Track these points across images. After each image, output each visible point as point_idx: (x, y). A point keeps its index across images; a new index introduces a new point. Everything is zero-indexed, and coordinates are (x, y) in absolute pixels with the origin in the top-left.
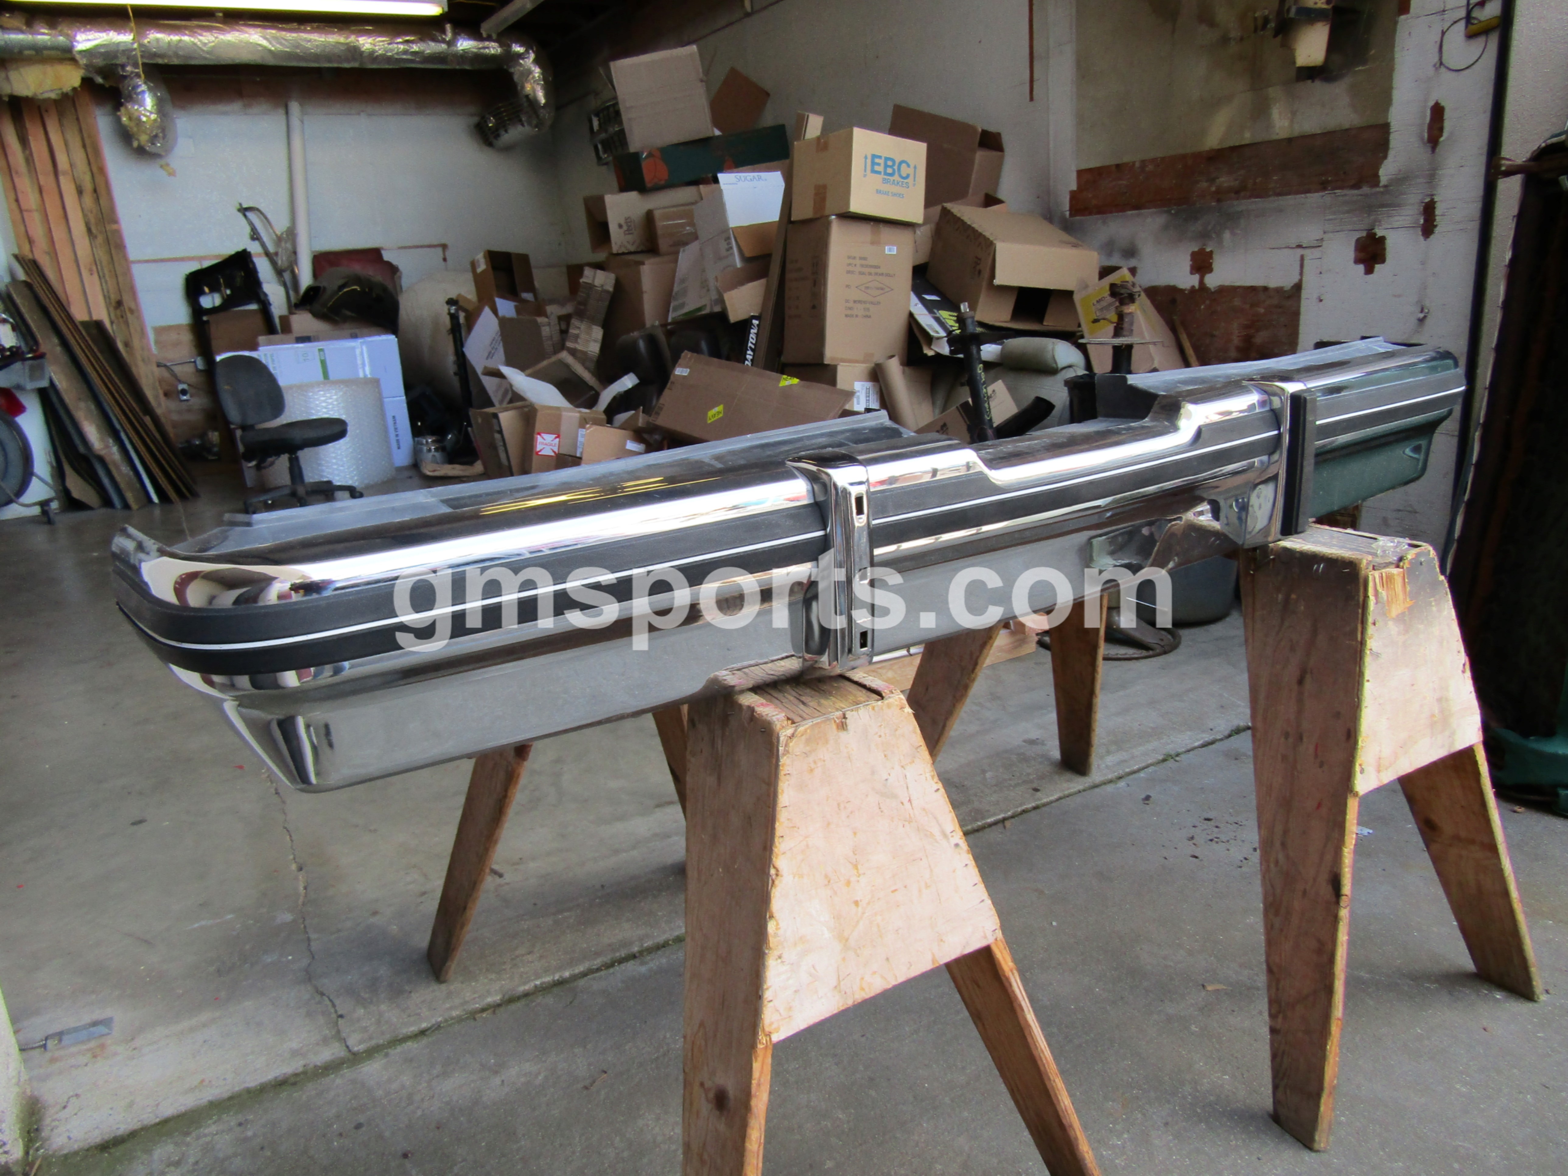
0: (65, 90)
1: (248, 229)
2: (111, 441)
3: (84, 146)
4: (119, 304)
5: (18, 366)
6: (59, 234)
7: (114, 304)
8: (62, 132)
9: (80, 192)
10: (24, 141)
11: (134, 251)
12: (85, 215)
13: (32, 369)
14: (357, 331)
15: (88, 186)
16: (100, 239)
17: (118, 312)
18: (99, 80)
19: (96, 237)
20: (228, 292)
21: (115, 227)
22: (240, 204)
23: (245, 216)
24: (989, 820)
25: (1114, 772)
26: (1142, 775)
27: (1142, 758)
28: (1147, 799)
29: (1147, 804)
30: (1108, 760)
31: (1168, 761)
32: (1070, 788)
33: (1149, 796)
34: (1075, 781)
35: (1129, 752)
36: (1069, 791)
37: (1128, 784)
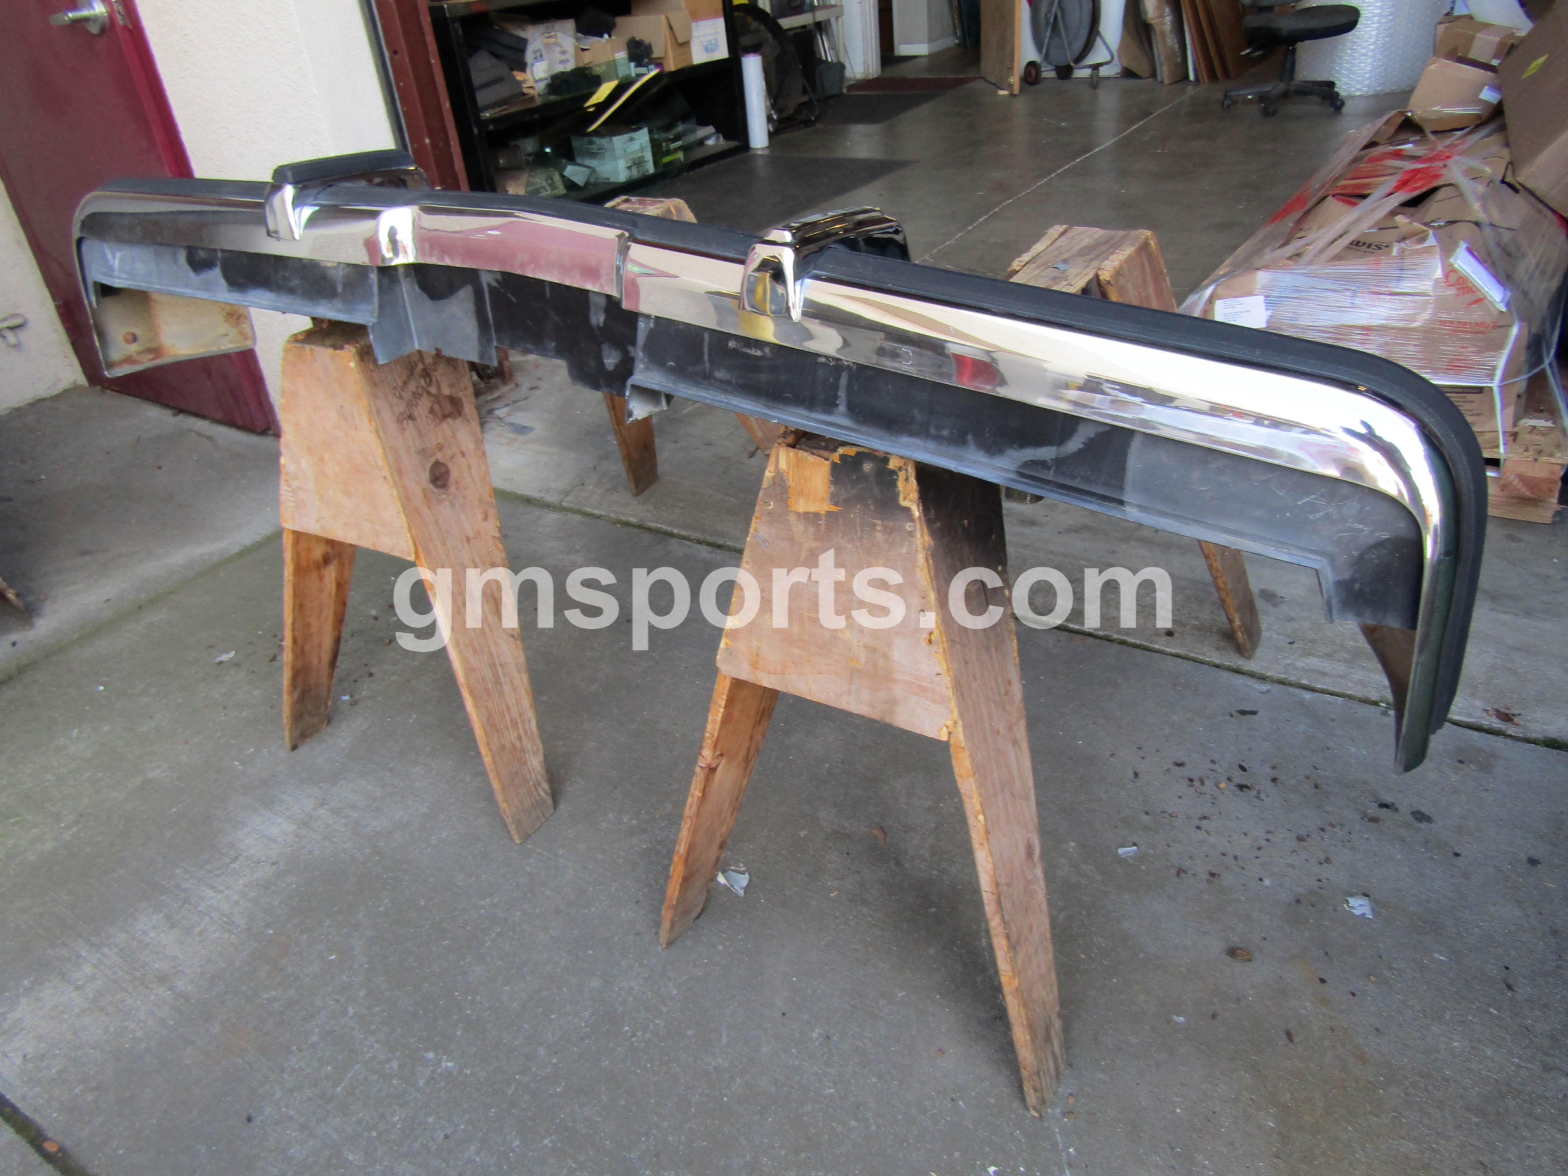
2: (1167, 10)
25: (1284, 673)
26: (1308, 696)
27: (1350, 684)
28: (1243, 713)
29: (1232, 716)
30: (1306, 661)
31: (1373, 707)
32: (1203, 654)
33: (1254, 713)
34: (1223, 653)
35: (1351, 671)
36: (1197, 656)
37: (1268, 691)
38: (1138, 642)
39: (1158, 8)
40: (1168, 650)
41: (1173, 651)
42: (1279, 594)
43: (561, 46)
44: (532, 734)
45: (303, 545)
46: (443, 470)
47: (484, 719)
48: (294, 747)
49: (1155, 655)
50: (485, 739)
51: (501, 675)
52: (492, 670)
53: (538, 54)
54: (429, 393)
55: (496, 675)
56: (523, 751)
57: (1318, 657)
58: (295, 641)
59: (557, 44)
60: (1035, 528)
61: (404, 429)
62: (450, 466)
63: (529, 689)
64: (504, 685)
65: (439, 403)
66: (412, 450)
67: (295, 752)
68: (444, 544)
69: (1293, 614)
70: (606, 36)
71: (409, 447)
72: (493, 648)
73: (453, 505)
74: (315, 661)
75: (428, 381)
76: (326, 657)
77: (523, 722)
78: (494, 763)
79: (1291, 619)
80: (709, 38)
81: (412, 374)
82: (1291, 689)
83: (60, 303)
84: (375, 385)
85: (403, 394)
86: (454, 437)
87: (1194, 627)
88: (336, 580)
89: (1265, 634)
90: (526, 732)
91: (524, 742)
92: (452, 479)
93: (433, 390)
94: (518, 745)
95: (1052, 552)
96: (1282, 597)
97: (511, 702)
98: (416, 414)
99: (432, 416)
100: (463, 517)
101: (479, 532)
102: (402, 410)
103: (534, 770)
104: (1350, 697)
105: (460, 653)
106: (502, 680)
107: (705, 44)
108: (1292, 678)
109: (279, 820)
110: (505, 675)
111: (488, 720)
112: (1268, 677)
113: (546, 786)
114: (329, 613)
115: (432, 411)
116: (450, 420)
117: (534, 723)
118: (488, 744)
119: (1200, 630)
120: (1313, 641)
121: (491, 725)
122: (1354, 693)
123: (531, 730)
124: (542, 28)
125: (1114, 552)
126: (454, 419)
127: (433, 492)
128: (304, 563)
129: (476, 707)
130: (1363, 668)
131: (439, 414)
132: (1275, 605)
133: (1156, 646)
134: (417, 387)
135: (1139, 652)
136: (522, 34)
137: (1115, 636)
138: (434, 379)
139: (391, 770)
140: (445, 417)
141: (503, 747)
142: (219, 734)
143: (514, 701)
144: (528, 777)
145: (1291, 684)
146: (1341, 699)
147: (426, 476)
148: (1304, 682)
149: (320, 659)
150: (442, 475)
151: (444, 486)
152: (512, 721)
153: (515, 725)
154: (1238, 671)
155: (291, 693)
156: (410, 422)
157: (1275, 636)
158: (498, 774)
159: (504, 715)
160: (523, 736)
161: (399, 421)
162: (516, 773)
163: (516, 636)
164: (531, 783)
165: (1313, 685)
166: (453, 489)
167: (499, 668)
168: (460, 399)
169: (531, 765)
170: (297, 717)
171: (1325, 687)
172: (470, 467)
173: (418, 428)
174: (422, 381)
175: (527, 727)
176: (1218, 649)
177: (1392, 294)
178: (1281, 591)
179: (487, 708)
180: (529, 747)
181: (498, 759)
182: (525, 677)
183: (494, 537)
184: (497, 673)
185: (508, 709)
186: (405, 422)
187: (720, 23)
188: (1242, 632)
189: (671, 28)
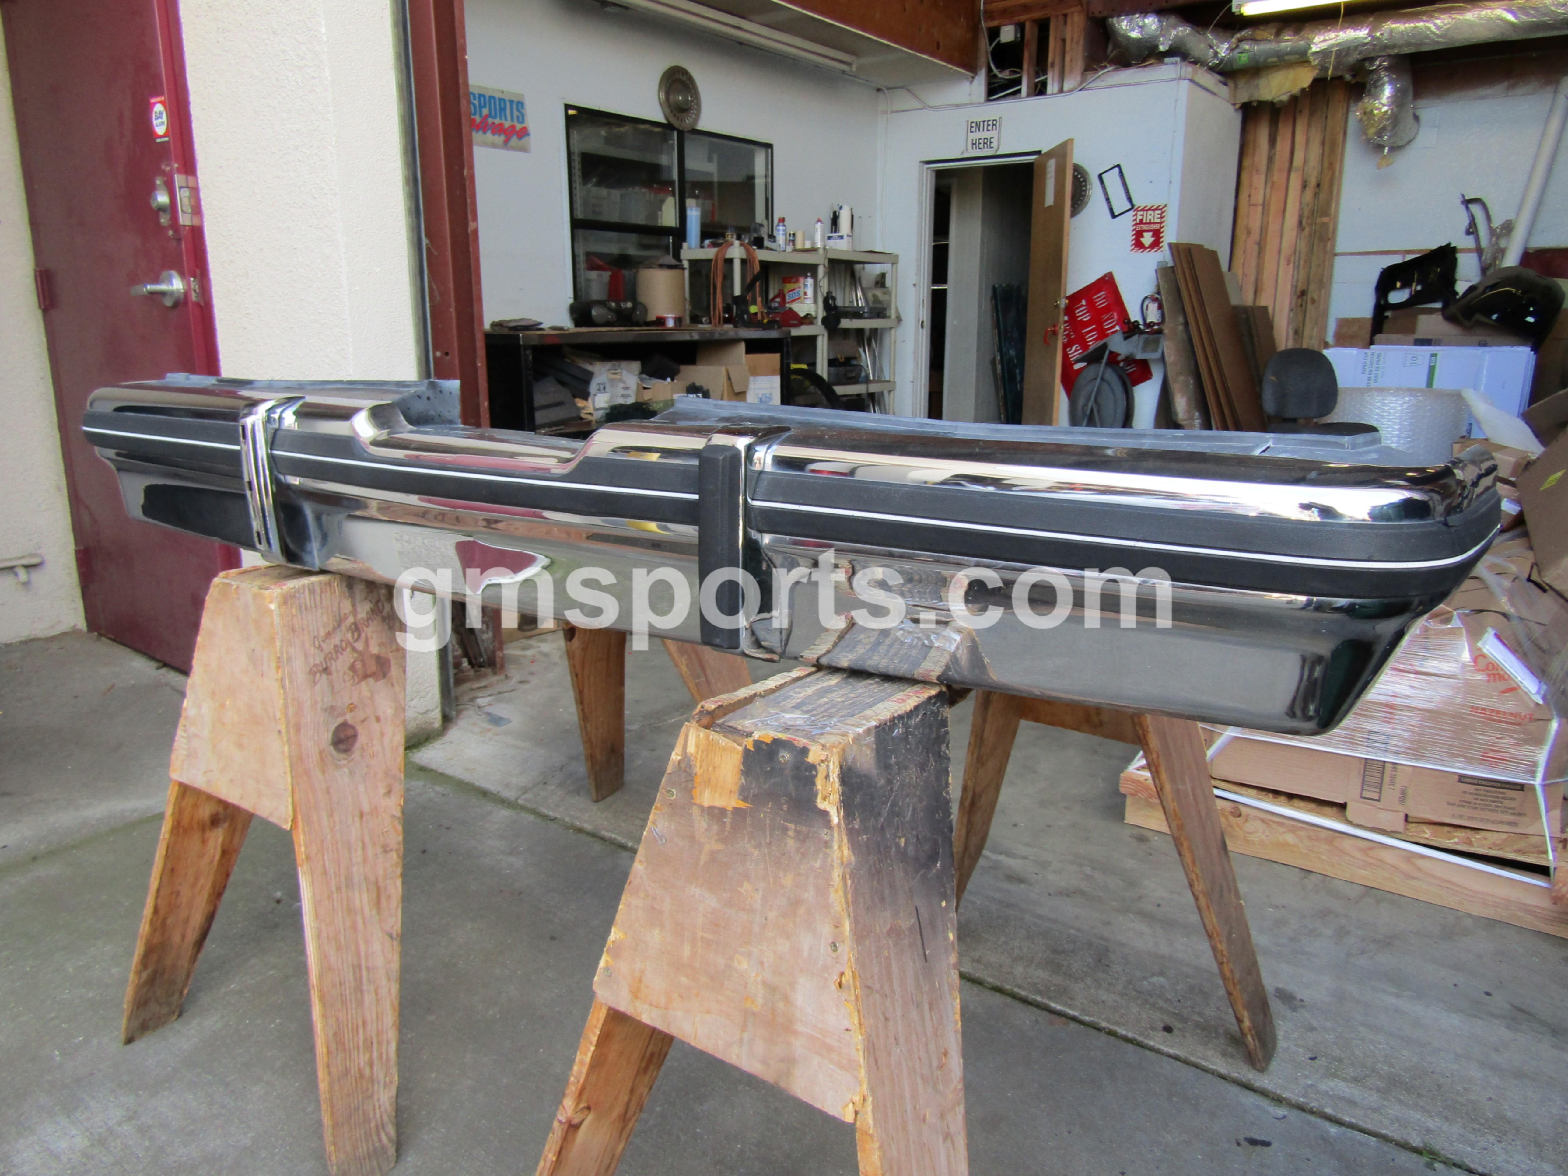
0: (1293, 92)
1: (1466, 222)
2: (1197, 414)
3: (1323, 143)
4: (1303, 293)
5: (1135, 338)
6: (1273, 228)
7: (1298, 293)
8: (1307, 132)
9: (1304, 186)
10: (1272, 141)
11: (1341, 244)
12: (1301, 209)
13: (1146, 343)
14: (1489, 339)
15: (1313, 182)
16: (1307, 231)
17: (1300, 301)
18: (1348, 77)
19: (1303, 229)
20: (1419, 288)
21: (1325, 219)
22: (1463, 196)
23: (1467, 208)
24: (1053, 1005)
25: (1304, 1096)
26: (1333, 1130)
27: (1385, 1121)
28: (1253, 1142)
29: (1239, 1144)
30: (1332, 1084)
31: (1415, 1155)
32: (1206, 1059)
33: (1266, 1144)
34: (1230, 1060)
35: (1385, 1103)
36: (1199, 1061)
37: (1284, 1117)
38: (1130, 1035)
39: (1189, 411)
40: (1165, 1049)
41: (1171, 1051)
42: (1299, 997)
43: (624, 382)
44: (388, 1060)
45: (189, 801)
46: (350, 732)
47: (331, 1033)
48: (129, 1040)
49: (1148, 1052)
50: (326, 1059)
51: (365, 981)
52: (354, 973)
53: (602, 387)
54: (354, 649)
55: (359, 980)
56: (372, 1080)
57: (1345, 1080)
58: (156, 911)
59: (621, 380)
60: (1022, 886)
61: (315, 683)
62: (360, 729)
63: (396, 1003)
64: (366, 994)
65: (363, 661)
66: (319, 705)
67: (129, 1047)
68: (331, 815)
69: (1315, 1024)
70: (669, 380)
71: (316, 703)
72: (362, 947)
73: (352, 773)
74: (177, 938)
75: (356, 636)
76: (192, 935)
77: (380, 1043)
78: (331, 1090)
79: (1312, 1029)
80: (765, 392)
81: (339, 626)
82: (1313, 1118)
83: (82, 548)
84: (294, 630)
85: (323, 645)
86: (372, 698)
87: (1198, 1025)
88: (222, 846)
89: (1282, 1044)
90: (381, 1056)
91: (375, 1069)
92: (358, 744)
93: (360, 646)
94: (367, 1072)
95: (1040, 917)
96: (1302, 1001)
97: (371, 1015)
98: (333, 668)
99: (351, 674)
100: (362, 788)
101: (376, 808)
102: (318, 662)
103: (380, 1107)
104: (1385, 1138)
105: (320, 947)
106: (365, 987)
107: (760, 396)
108: (1313, 1104)
109: (74, 1132)
110: (369, 981)
111: (335, 1034)
112: (1285, 1099)
113: (391, 1130)
114: (206, 885)
115: (352, 668)
116: (371, 681)
117: (393, 1046)
118: (328, 1066)
119: (1203, 1029)
120: (1340, 1061)
121: (338, 1042)
122: (1390, 1134)
123: (387, 1054)
124: (609, 365)
125: (1109, 923)
126: (377, 680)
127: (331, 755)
128: (186, 822)
129: (324, 1016)
130: (1401, 1102)
131: (360, 672)
132: (1294, 1009)
133: (1152, 1043)
134: (342, 641)
135: (1130, 1047)
136: (589, 368)
137: (1104, 1024)
138: (363, 635)
139: (227, 1085)
140: (366, 676)
141: (346, 1072)
142: (53, 1015)
143: (374, 1015)
144: (371, 1115)
145: (1311, 1112)
146: (1374, 1139)
147: (327, 736)
148: (1328, 1110)
149: (183, 937)
150: (348, 738)
151: (346, 751)
152: (365, 1040)
153: (369, 1045)
154: (1247, 1087)
155: (139, 973)
156: (324, 676)
157: (1293, 1048)
158: (332, 1106)
159: (357, 1031)
160: (376, 1061)
161: (312, 672)
162: (357, 1109)
163: (395, 936)
164: (373, 1125)
165: (1339, 1115)
166: (356, 755)
167: (364, 973)
168: (389, 660)
169: (378, 1100)
170: (141, 1003)
171: (1354, 1121)
172: (382, 734)
173: (331, 684)
174: (349, 636)
175: (384, 1050)
176: (1224, 1054)
177: (1417, 673)
178: (1302, 993)
179: (338, 1019)
180: (381, 1076)
181: (337, 1087)
182: (395, 987)
183: (394, 816)
184: (361, 977)
185: (364, 1024)
186: (318, 674)
187: (776, 380)
188: (1252, 1036)
189: (729, 379)
